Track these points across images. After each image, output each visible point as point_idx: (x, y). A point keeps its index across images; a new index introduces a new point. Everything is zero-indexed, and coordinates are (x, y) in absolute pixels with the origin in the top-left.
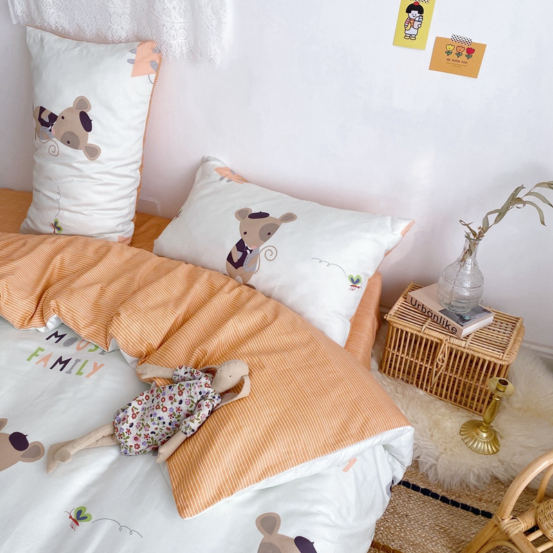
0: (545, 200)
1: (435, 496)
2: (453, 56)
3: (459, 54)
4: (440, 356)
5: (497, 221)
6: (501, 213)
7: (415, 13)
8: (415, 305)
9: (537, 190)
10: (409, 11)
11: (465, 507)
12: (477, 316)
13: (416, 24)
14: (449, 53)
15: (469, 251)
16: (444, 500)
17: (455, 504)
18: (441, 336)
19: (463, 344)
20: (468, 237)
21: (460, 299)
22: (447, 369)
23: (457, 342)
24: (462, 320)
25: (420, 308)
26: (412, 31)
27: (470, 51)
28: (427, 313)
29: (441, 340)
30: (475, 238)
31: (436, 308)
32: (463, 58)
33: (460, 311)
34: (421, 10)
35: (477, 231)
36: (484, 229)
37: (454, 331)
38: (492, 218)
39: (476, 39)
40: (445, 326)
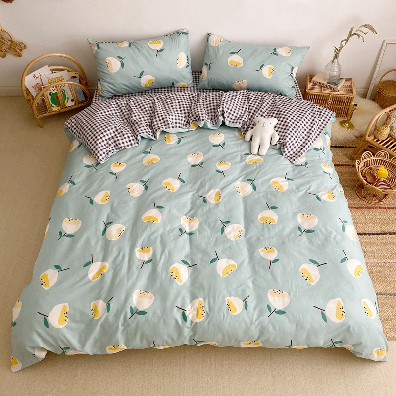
0: (363, 32)
1: (339, 147)
4: (329, 100)
6: (347, 40)
8: (316, 83)
9: (361, 29)
11: (350, 147)
12: (340, 81)
15: (336, 57)
16: (342, 147)
17: (346, 147)
18: (330, 92)
19: (338, 93)
20: (335, 51)
21: (333, 77)
22: (331, 105)
23: (336, 93)
24: (336, 84)
25: (318, 84)
28: (321, 85)
29: (330, 94)
30: (338, 51)
31: (325, 83)
33: (334, 81)
35: (338, 49)
37: (334, 89)
38: (343, 43)
40: (330, 88)
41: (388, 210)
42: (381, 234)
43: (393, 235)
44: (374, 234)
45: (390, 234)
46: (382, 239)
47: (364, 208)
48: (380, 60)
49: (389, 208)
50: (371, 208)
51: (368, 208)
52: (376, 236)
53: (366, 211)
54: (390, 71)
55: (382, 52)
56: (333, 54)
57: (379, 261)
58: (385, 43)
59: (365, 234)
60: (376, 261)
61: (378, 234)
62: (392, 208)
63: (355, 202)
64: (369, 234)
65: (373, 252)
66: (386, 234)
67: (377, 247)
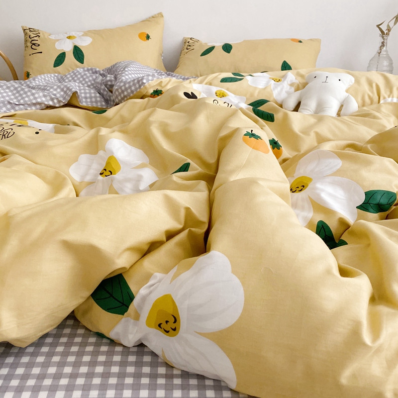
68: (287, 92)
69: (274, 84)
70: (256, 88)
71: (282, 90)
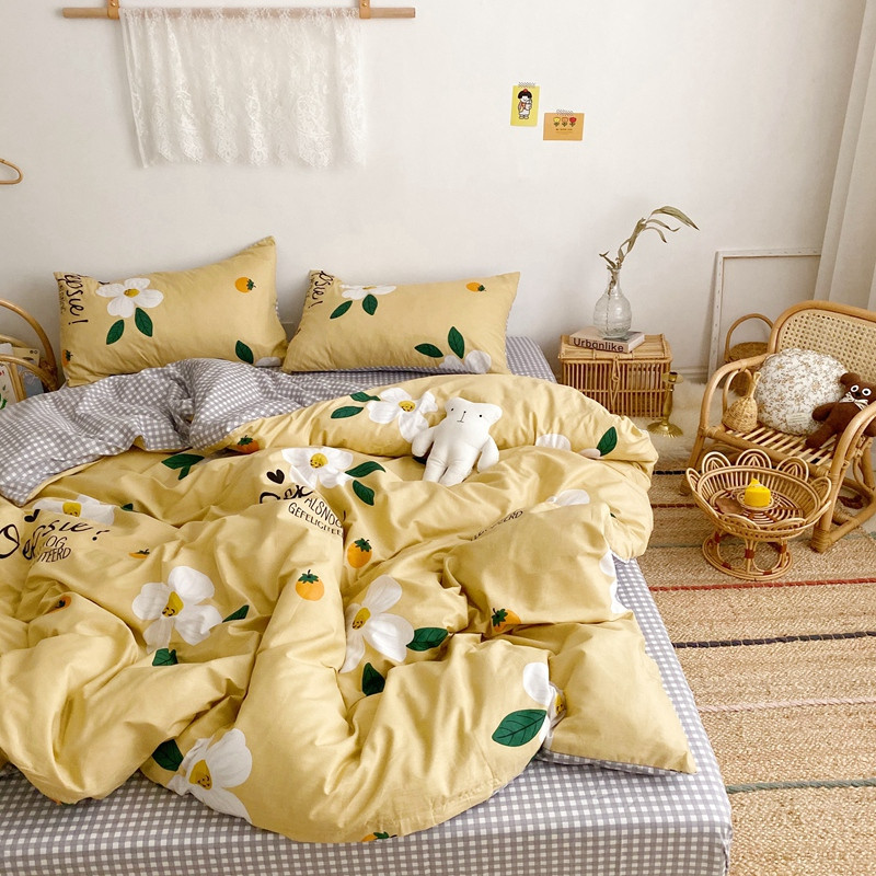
0: (662, 224)
2: (561, 126)
3: (564, 124)
4: (614, 375)
5: (629, 250)
6: (631, 242)
7: (525, 98)
8: (579, 343)
9: (655, 217)
10: (520, 97)
12: (633, 337)
13: (527, 106)
14: (556, 124)
15: (613, 282)
18: (611, 357)
19: (630, 356)
20: (609, 268)
23: (625, 356)
24: (625, 341)
25: (584, 344)
26: (525, 112)
27: (573, 120)
28: (591, 346)
29: (612, 360)
30: (614, 267)
31: (600, 340)
32: (568, 126)
33: (620, 337)
34: (529, 95)
35: (615, 262)
36: (621, 258)
37: (621, 350)
38: (625, 249)
39: (576, 111)
40: (612, 349)
41: (791, 589)
42: (780, 640)
43: (812, 642)
44: (759, 642)
45: (804, 639)
46: (781, 652)
47: (725, 587)
48: (718, 297)
49: (791, 585)
50: (745, 586)
51: (736, 586)
52: (765, 646)
53: (732, 594)
54: (744, 319)
55: (719, 278)
56: (608, 275)
57: (784, 703)
58: (720, 259)
59: (736, 643)
60: (775, 704)
61: (769, 641)
62: (799, 584)
63: (701, 577)
64: (747, 643)
65: (762, 683)
66: (792, 639)
67: (772, 671)
68: (419, 427)
69: (404, 415)
70: (377, 424)
71: (412, 425)
